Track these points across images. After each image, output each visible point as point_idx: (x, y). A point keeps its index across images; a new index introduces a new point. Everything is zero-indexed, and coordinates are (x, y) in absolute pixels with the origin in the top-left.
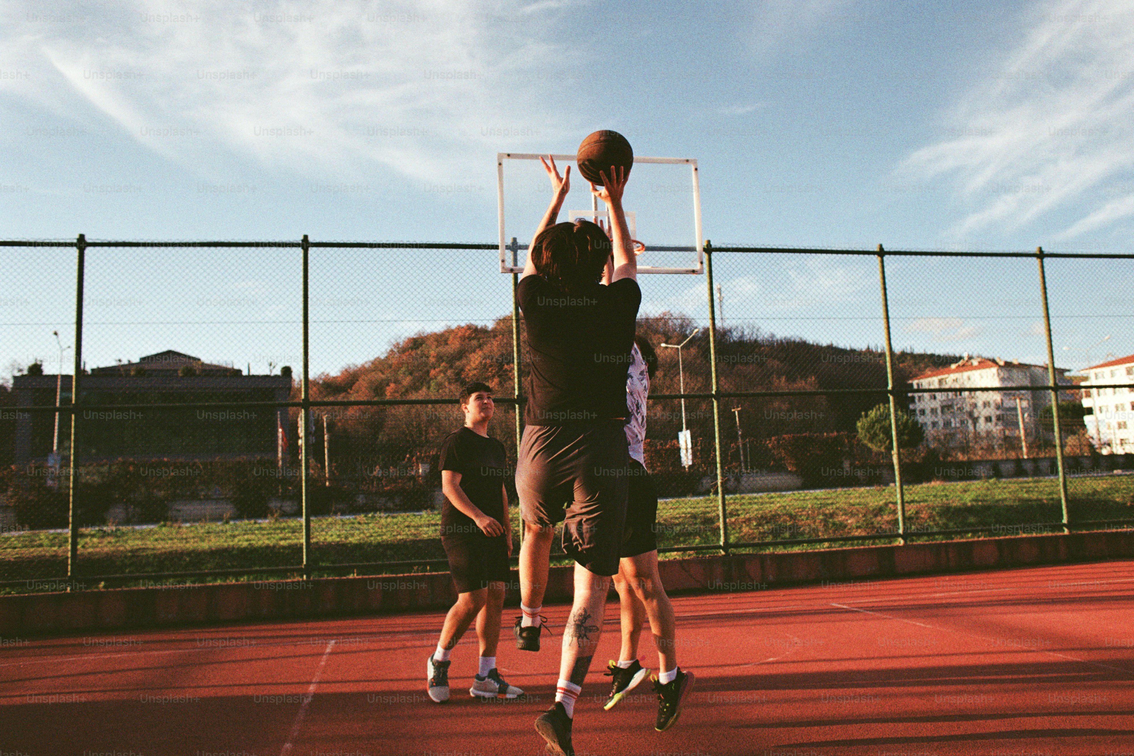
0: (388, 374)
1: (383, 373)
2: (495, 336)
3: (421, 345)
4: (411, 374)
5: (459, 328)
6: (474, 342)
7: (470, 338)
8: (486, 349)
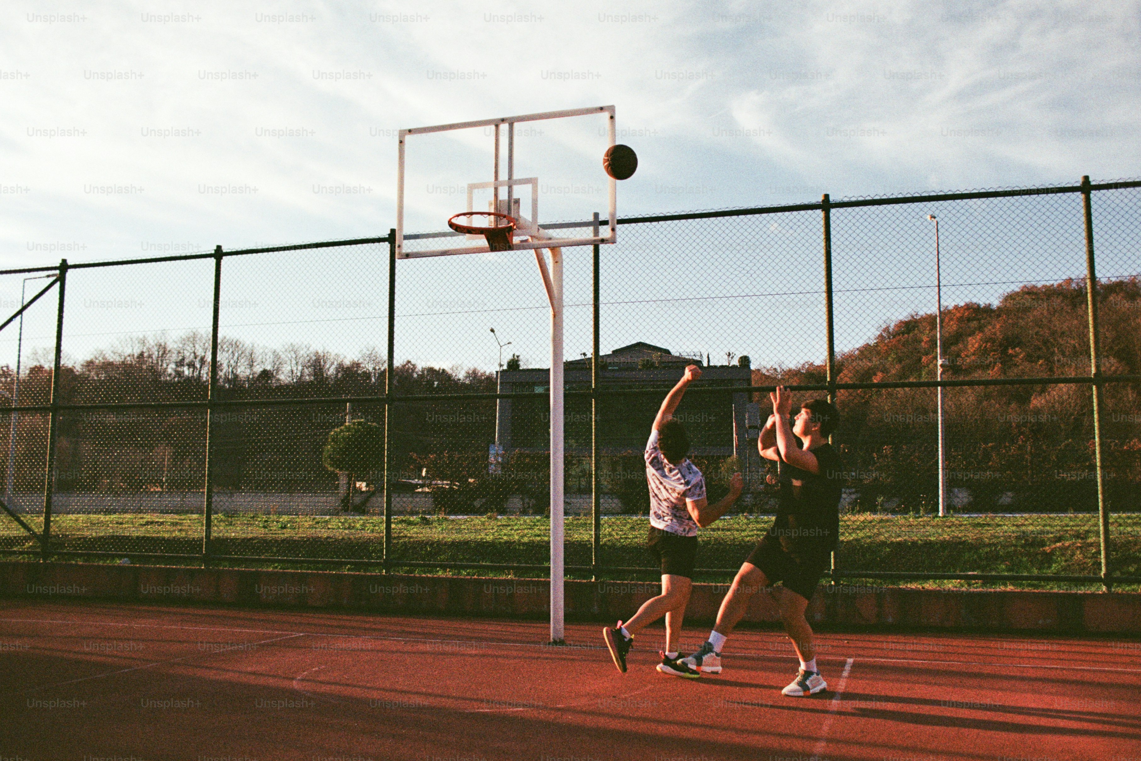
0: (876, 361)
1: (870, 360)
2: (999, 316)
3: (914, 327)
4: (900, 361)
5: (956, 307)
6: (974, 324)
7: (969, 320)
8: (988, 330)
